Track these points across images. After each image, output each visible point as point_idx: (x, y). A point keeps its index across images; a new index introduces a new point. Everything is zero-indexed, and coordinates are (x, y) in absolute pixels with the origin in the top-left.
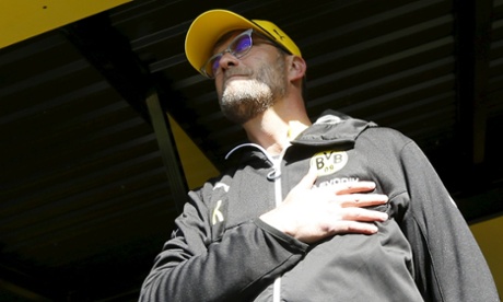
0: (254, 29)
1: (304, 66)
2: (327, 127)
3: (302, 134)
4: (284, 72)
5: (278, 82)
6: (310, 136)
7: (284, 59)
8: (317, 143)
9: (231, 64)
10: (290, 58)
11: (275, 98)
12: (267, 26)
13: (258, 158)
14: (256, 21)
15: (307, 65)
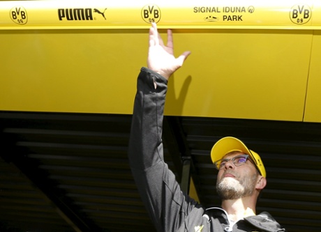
0: (250, 155)
1: (265, 183)
2: (264, 220)
3: (251, 217)
4: (255, 182)
5: (250, 187)
6: (254, 220)
7: (257, 176)
8: (256, 225)
9: (231, 167)
10: (260, 177)
11: (245, 194)
12: (256, 156)
13: (222, 217)
14: (252, 152)
15: (267, 183)
